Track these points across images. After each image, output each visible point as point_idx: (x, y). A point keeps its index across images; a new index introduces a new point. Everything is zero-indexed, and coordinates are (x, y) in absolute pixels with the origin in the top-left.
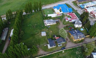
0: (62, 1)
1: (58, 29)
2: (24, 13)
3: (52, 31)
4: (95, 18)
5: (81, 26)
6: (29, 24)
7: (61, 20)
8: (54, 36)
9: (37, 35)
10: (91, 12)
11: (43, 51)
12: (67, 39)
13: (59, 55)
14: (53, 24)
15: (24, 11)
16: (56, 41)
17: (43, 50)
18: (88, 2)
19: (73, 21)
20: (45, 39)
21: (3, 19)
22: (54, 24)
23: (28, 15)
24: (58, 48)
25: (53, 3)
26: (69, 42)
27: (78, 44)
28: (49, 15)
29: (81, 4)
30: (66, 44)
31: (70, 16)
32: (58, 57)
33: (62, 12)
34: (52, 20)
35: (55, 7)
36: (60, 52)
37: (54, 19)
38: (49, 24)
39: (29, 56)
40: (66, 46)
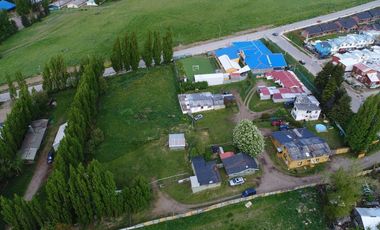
0: (250, 31)
1: (231, 124)
2: (109, 72)
3: (209, 132)
4: (368, 87)
5: (316, 114)
6: (125, 108)
7: (243, 96)
8: (215, 150)
9: (153, 144)
10: (355, 68)
11: (174, 201)
12: (263, 161)
13: (230, 215)
14: (212, 108)
15: (107, 63)
16: (221, 165)
17: (173, 197)
18: (345, 34)
19: (287, 97)
20: (180, 161)
21: (30, 89)
22: (218, 107)
23: (124, 78)
24: (228, 191)
25: (217, 36)
26: (270, 172)
27: (303, 179)
28: (199, 78)
29: (319, 41)
30: (259, 178)
31: (278, 81)
32: (226, 222)
33: (247, 68)
34: (208, 94)
35: (221, 51)
36: (235, 206)
37: (217, 90)
38: (199, 109)
39: (120, 219)
40: (258, 185)
